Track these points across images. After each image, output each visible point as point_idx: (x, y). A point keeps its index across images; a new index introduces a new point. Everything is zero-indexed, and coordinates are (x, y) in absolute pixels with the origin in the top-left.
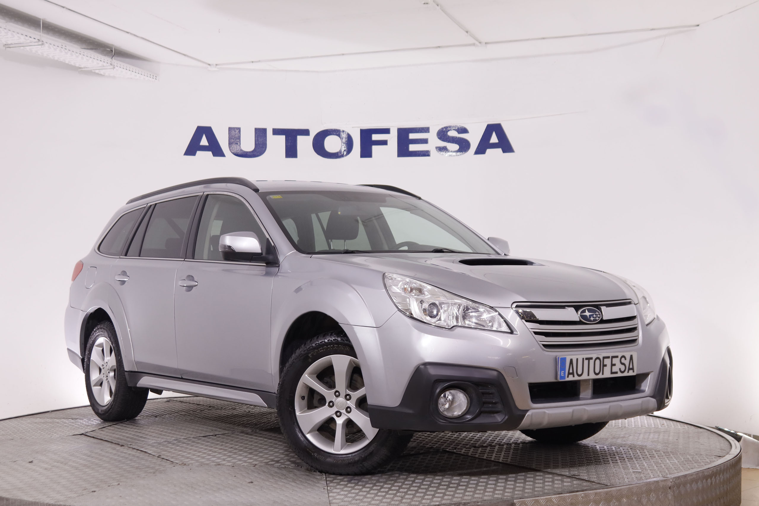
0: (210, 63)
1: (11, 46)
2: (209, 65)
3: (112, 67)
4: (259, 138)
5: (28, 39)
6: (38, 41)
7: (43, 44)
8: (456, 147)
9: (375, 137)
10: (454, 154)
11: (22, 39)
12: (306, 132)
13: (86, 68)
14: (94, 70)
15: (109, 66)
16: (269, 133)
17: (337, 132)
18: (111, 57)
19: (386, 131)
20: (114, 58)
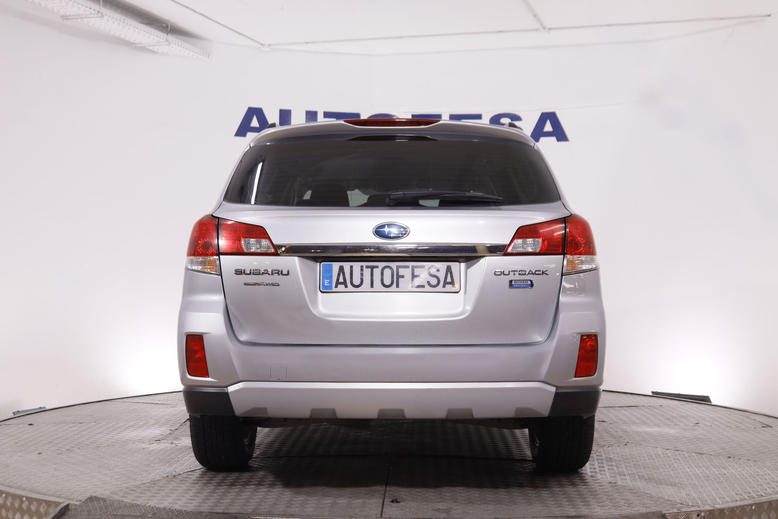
0: (262, 43)
1: (70, 17)
2: (262, 45)
3: (168, 43)
5: (88, 11)
6: (97, 13)
7: (102, 16)
11: (82, 10)
12: (356, 116)
13: (141, 43)
14: (148, 46)
15: (164, 42)
16: (320, 115)
18: (167, 34)
19: (438, 117)
20: (169, 34)
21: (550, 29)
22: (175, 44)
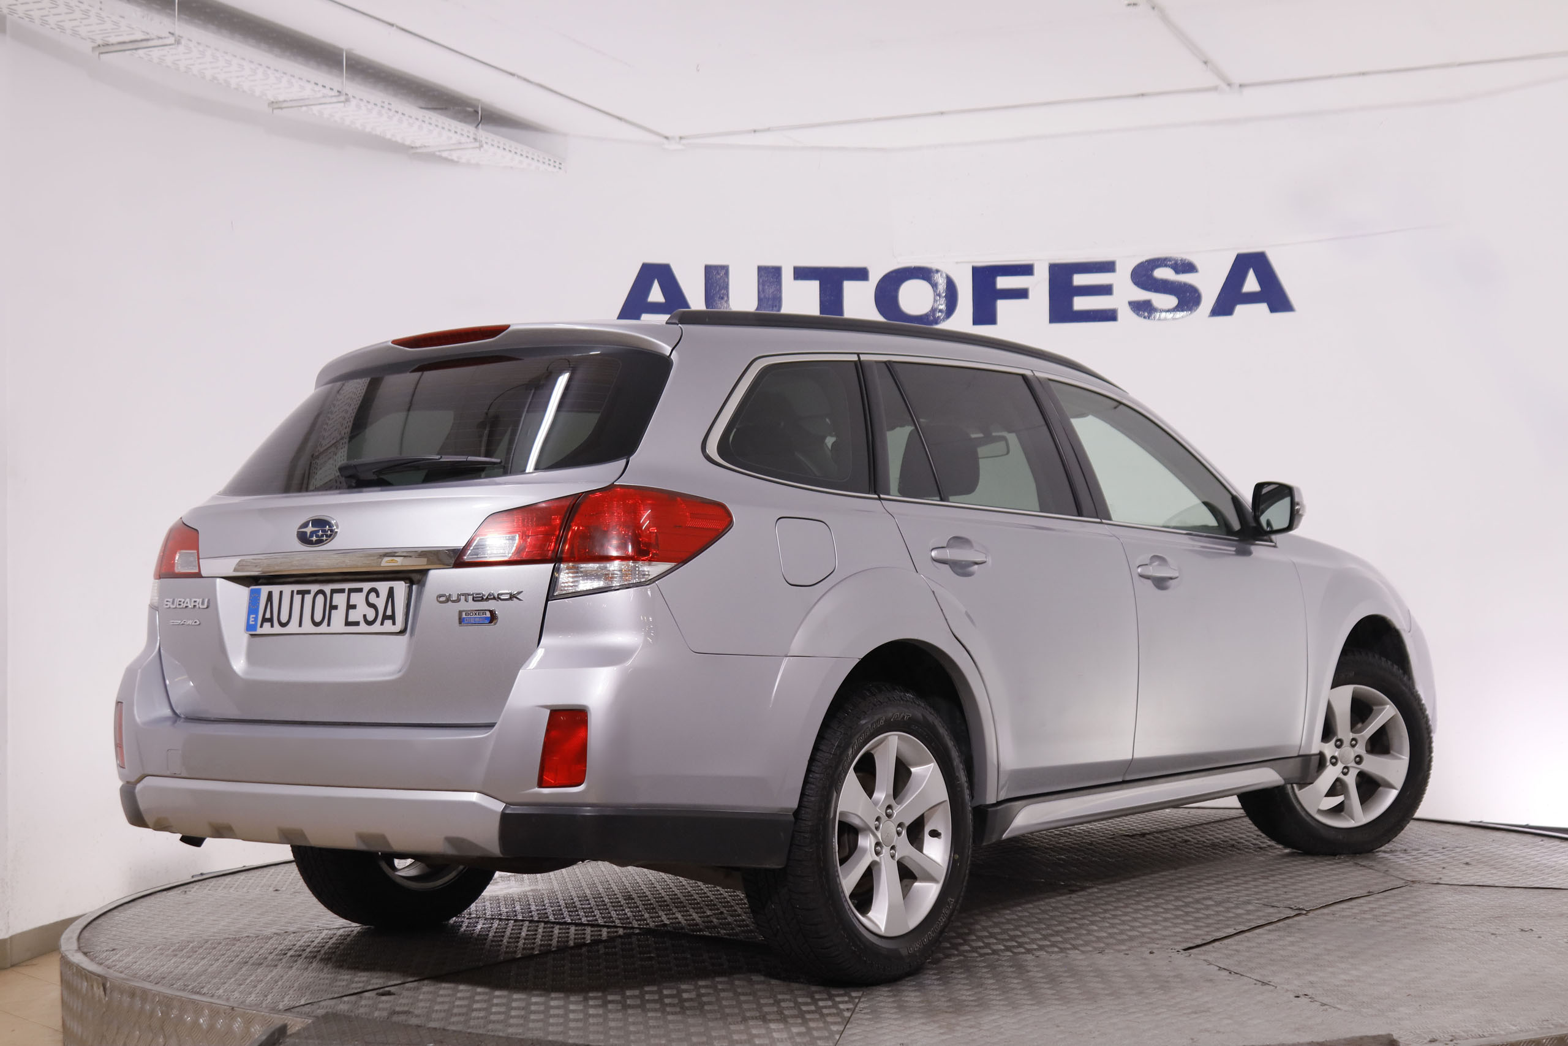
0: (667, 134)
1: (284, 105)
2: (667, 138)
3: (477, 144)
4: (766, 287)
5: (319, 91)
6: (337, 94)
7: (347, 100)
8: (1172, 301)
9: (1003, 282)
10: (1170, 315)
11: (308, 91)
12: (860, 274)
13: (425, 146)
14: (439, 151)
15: (471, 142)
16: (787, 275)
17: (923, 274)
18: (475, 125)
19: (1026, 270)
20: (480, 125)
21: (1241, 86)
22: (493, 145)
